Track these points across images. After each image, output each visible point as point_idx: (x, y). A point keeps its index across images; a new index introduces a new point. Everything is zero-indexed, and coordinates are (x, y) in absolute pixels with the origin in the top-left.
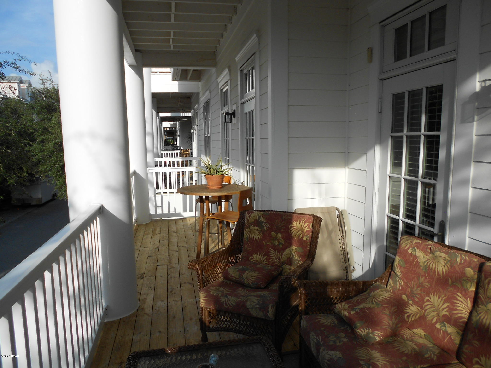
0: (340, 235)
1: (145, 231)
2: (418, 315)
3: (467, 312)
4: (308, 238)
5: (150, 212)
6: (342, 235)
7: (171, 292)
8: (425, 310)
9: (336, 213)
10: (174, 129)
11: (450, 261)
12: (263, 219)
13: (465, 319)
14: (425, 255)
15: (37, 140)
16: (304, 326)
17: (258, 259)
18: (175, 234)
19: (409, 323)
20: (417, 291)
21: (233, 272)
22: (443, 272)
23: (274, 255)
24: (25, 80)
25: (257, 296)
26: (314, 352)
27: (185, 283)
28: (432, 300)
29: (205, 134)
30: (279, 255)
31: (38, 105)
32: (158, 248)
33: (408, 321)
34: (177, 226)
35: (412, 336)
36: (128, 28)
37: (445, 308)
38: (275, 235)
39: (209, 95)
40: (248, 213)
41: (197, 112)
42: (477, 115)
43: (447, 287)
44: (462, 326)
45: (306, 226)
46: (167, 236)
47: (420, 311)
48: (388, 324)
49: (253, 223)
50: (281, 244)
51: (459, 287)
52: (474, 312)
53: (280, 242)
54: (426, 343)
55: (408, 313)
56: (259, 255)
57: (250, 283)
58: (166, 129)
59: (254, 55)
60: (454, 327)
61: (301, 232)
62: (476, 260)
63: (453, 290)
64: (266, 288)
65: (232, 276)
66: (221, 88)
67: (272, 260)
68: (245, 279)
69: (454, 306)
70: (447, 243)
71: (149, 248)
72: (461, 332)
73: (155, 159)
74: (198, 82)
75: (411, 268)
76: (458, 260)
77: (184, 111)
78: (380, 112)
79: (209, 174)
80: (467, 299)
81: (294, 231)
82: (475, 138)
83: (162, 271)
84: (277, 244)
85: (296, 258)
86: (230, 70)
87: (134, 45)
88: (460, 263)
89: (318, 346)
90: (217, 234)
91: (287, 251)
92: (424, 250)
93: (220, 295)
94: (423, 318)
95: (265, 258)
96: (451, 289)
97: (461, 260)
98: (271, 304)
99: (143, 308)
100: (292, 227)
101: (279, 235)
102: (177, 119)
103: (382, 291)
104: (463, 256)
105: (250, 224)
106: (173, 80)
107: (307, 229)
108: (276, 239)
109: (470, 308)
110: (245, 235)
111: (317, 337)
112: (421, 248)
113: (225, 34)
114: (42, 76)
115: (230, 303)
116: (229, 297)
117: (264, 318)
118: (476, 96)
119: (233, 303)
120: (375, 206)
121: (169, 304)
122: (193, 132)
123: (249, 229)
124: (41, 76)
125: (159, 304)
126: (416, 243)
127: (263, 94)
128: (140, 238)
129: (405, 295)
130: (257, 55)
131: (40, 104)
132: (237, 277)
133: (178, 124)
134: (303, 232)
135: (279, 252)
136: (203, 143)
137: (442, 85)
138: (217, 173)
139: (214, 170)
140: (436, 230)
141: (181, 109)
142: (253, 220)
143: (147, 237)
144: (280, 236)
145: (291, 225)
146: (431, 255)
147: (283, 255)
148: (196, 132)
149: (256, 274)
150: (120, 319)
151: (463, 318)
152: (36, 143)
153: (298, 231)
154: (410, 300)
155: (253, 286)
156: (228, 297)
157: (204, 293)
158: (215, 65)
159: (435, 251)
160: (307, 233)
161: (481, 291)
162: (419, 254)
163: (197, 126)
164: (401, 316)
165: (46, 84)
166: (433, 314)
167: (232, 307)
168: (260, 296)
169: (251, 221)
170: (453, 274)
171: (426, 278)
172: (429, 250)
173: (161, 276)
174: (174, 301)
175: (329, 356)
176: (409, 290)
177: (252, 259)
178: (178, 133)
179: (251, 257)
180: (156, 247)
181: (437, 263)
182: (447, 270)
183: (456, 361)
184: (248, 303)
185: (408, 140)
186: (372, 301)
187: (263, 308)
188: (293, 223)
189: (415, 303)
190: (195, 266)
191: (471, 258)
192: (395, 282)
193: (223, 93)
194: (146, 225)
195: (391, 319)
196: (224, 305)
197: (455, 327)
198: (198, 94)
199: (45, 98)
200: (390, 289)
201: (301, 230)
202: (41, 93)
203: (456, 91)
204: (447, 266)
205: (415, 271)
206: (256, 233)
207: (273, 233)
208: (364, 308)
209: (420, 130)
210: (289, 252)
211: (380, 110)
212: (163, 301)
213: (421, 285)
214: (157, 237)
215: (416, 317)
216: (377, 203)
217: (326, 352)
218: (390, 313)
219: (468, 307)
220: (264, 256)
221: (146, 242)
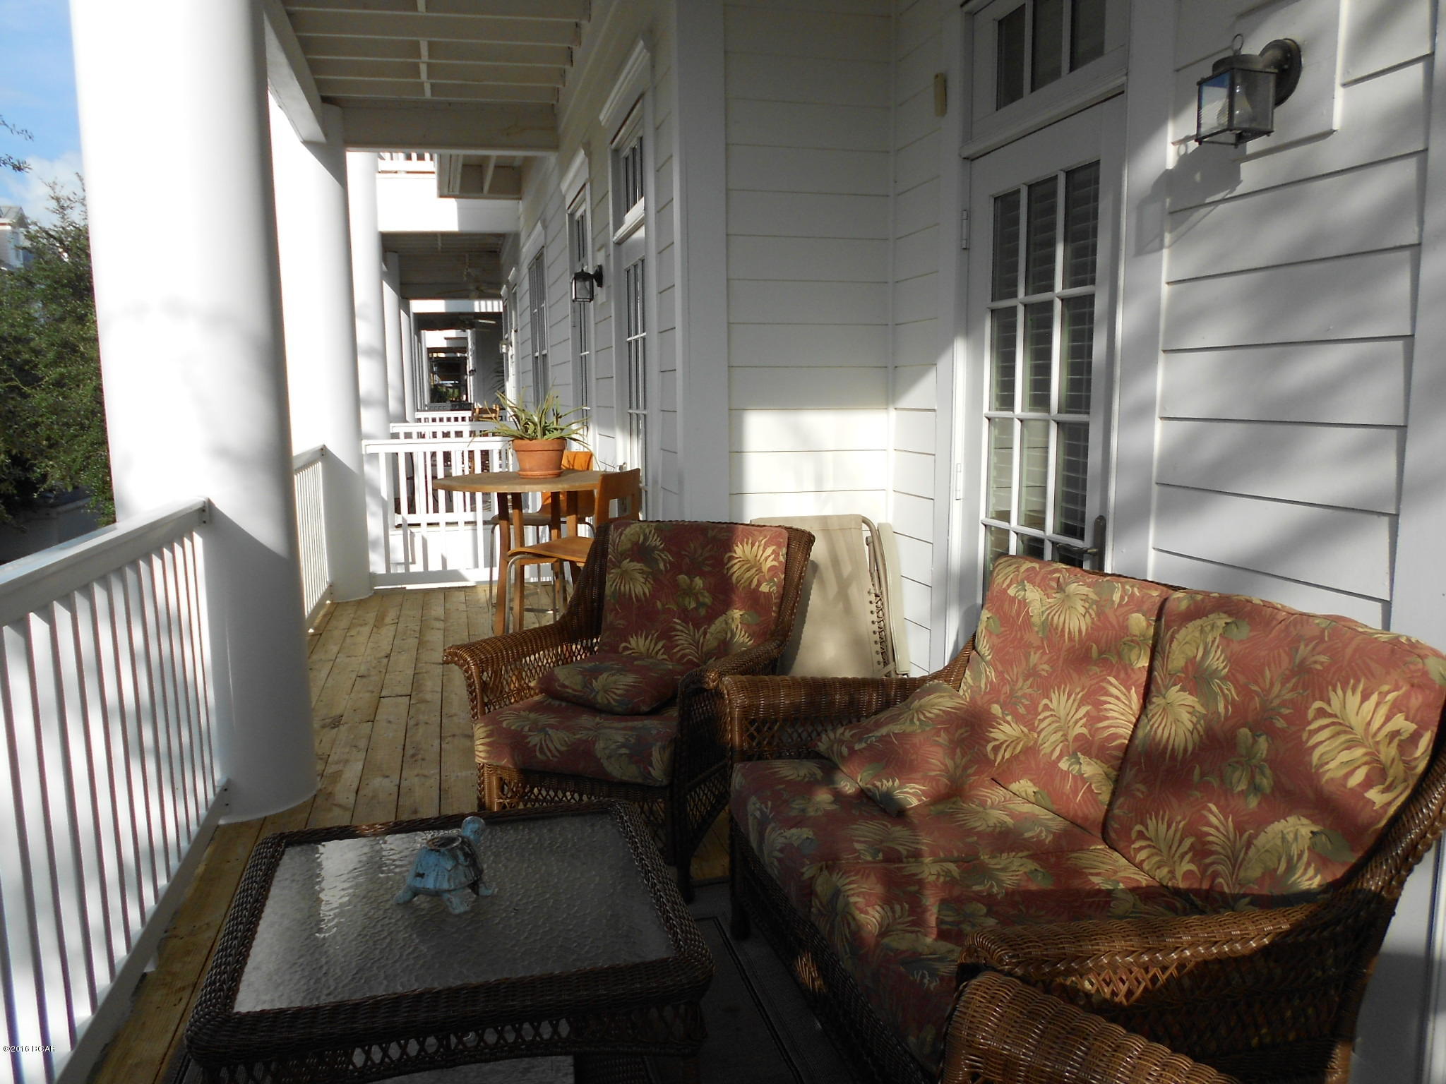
0: (872, 591)
1: (353, 618)
2: (1022, 743)
3: (1130, 722)
4: (775, 588)
5: (372, 569)
6: (878, 592)
7: (413, 756)
8: (1039, 733)
9: (862, 534)
10: (459, 355)
11: (1096, 602)
12: (655, 541)
13: (1125, 739)
14: (1045, 597)
15: (42, 379)
16: (737, 787)
17: (643, 649)
18: (440, 625)
19: (996, 764)
20: (1024, 688)
21: (567, 678)
22: (1080, 631)
23: (683, 637)
24: (6, 207)
25: (624, 729)
26: (754, 845)
27: (454, 736)
28: (1053, 705)
29: (534, 351)
30: (697, 636)
31: (46, 273)
32: (388, 656)
33: (995, 761)
34: (448, 606)
35: (1008, 799)
36: (295, 29)
37: (1081, 719)
38: (688, 581)
39: (543, 236)
40: (616, 528)
41: (515, 293)
42: (1171, 231)
43: (1088, 667)
44: (1116, 758)
45: (769, 556)
46: (418, 628)
47: (1025, 735)
48: (943, 767)
49: (630, 553)
50: (703, 604)
51: (1114, 662)
52: (1143, 717)
53: (701, 599)
54: (1037, 813)
55: (997, 740)
56: (646, 638)
57: (612, 701)
58: (435, 355)
59: (641, 101)
60: (1099, 762)
61: (755, 569)
62: (1155, 594)
63: (1102, 671)
64: (653, 713)
65: (564, 686)
66: (570, 205)
67: (678, 648)
68: (598, 692)
69: (1101, 710)
70: (1108, 569)
71: (360, 658)
72: (1115, 773)
73: (392, 425)
74: (516, 202)
75: (1013, 635)
76: (1116, 597)
77: (484, 296)
78: (964, 249)
79: (522, 438)
80: (1129, 690)
81: (736, 570)
82: (1165, 290)
83: (393, 710)
84: (693, 605)
85: (741, 640)
86: (589, 154)
87: (320, 84)
88: (1120, 605)
89: (762, 825)
90: (551, 612)
91: (718, 624)
92: (1043, 586)
93: (526, 729)
94: (1031, 751)
95: (660, 644)
96: (1096, 669)
97: (1122, 598)
98: (659, 744)
99: (331, 793)
100: (731, 558)
101: (699, 582)
102: (463, 322)
103: (941, 697)
104: (1128, 587)
105: (622, 555)
106: (441, 196)
107: (770, 563)
108: (690, 592)
109: (1137, 713)
110: (608, 585)
111: (763, 806)
112: (1038, 580)
113: (578, 53)
114: (58, 188)
115: (552, 748)
116: (550, 731)
117: (640, 780)
118: (1168, 180)
119: (559, 746)
120: (955, 502)
121: (404, 784)
122: (504, 351)
123: (619, 570)
124: (53, 189)
125: (377, 782)
126: (1027, 570)
127: (663, 208)
128: (337, 633)
129: (997, 702)
130: (648, 97)
131: (51, 270)
132: (579, 687)
133: (469, 339)
134: (760, 570)
135: (697, 626)
136: (530, 378)
137: (1098, 163)
138: (544, 434)
139: (535, 424)
140: (1086, 543)
141: (472, 287)
142: (629, 546)
143: (358, 633)
144: (702, 586)
145: (727, 556)
146: (1058, 595)
147: (708, 635)
148: (512, 351)
149: (629, 679)
150: (266, 818)
151: (1121, 737)
152: (40, 386)
153: (748, 570)
154: (1007, 715)
155: (619, 709)
156: (546, 733)
157: (486, 726)
158: (555, 147)
159: (1069, 583)
160: (771, 573)
161: (1157, 664)
162: (1033, 595)
163: (516, 331)
164: (977, 747)
165: (68, 211)
166: (1054, 738)
167: (556, 757)
168: (632, 729)
169: (624, 548)
170: (1101, 633)
171: (1044, 653)
172: (1054, 584)
173: (390, 722)
174: (417, 775)
175: (783, 840)
176: (1007, 689)
177: (626, 648)
178: (470, 366)
179: (623, 645)
180: (383, 654)
181: (1068, 612)
182: (1090, 624)
183: (1100, 845)
184: (600, 745)
185: (1028, 316)
186: (912, 720)
187: (639, 754)
188: (736, 548)
189: (1018, 718)
190: (461, 657)
191: (1146, 591)
192: (976, 678)
193: (575, 225)
194: (360, 603)
195: (952, 755)
196: (538, 754)
197: (1102, 761)
198: (517, 236)
199: (66, 255)
200: (964, 694)
201: (755, 565)
202: (55, 238)
203: (1126, 171)
204: (1090, 615)
205: (1022, 638)
206: (636, 579)
207: (683, 578)
208: (888, 735)
209: (1051, 288)
210: (724, 625)
211: (964, 242)
212: (387, 777)
213: (1032, 673)
214: (387, 633)
215: (1015, 748)
216: (960, 495)
217: (779, 832)
218: (951, 741)
219: (1131, 709)
220: (659, 639)
221: (354, 644)
